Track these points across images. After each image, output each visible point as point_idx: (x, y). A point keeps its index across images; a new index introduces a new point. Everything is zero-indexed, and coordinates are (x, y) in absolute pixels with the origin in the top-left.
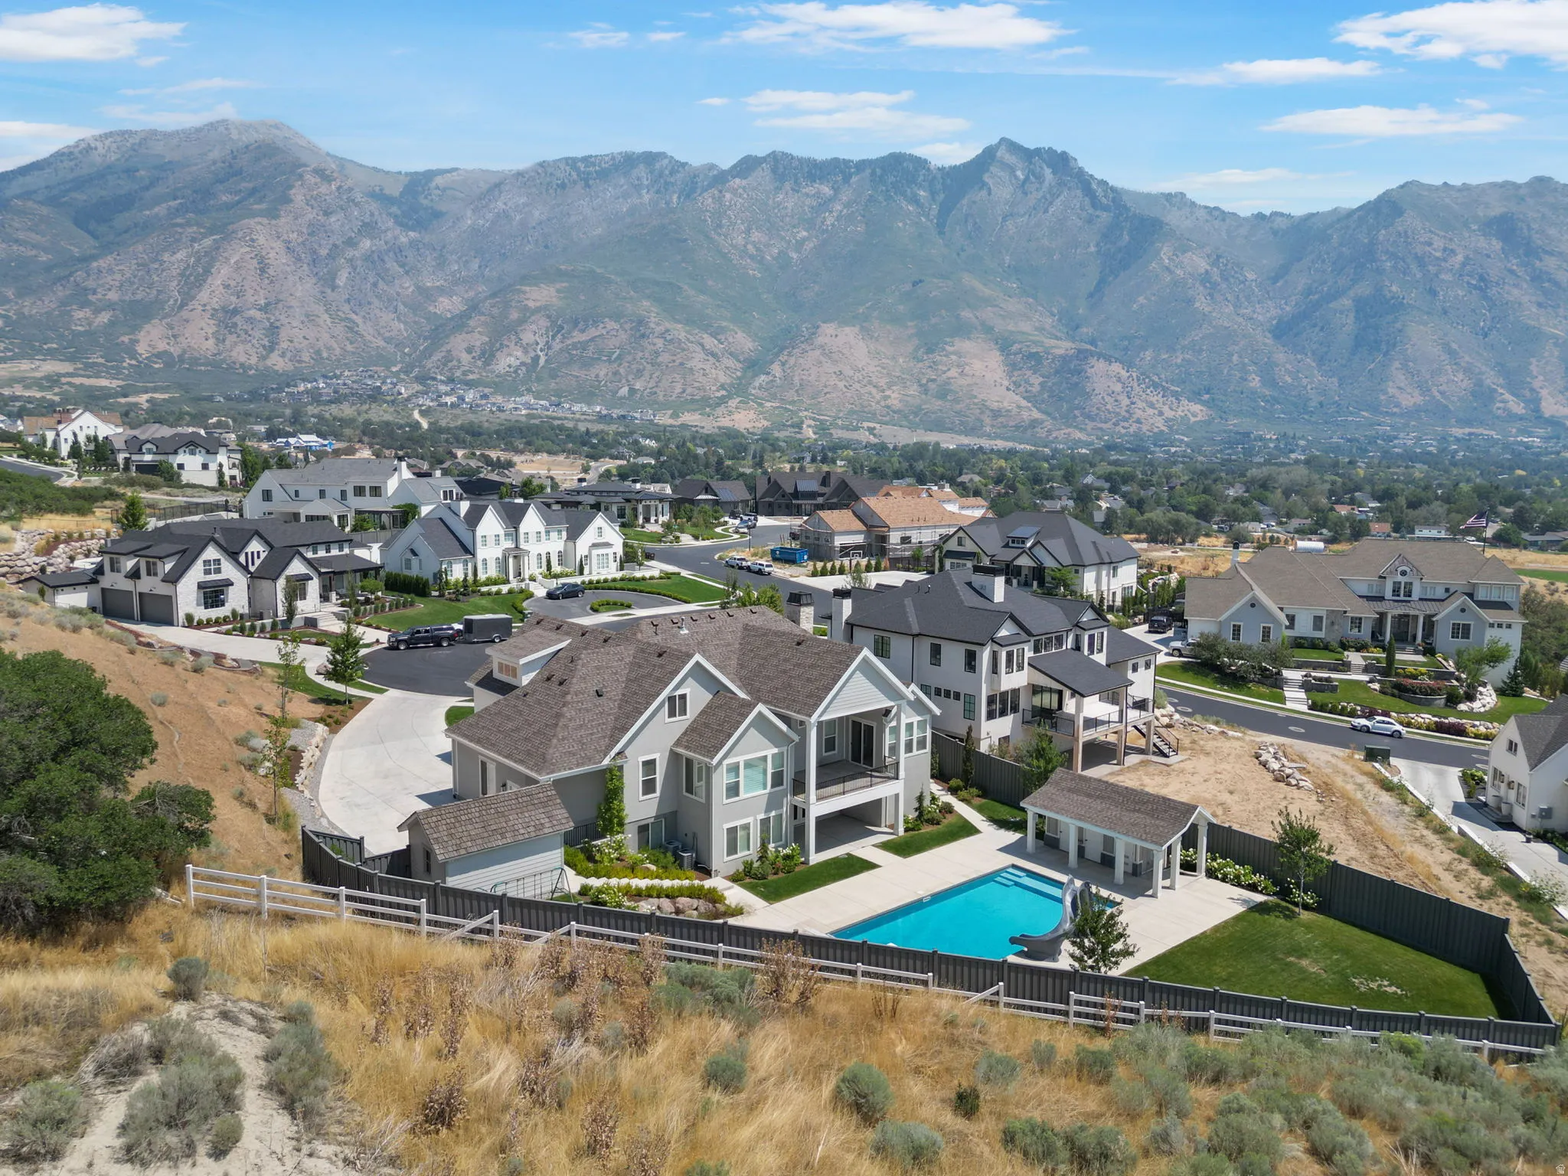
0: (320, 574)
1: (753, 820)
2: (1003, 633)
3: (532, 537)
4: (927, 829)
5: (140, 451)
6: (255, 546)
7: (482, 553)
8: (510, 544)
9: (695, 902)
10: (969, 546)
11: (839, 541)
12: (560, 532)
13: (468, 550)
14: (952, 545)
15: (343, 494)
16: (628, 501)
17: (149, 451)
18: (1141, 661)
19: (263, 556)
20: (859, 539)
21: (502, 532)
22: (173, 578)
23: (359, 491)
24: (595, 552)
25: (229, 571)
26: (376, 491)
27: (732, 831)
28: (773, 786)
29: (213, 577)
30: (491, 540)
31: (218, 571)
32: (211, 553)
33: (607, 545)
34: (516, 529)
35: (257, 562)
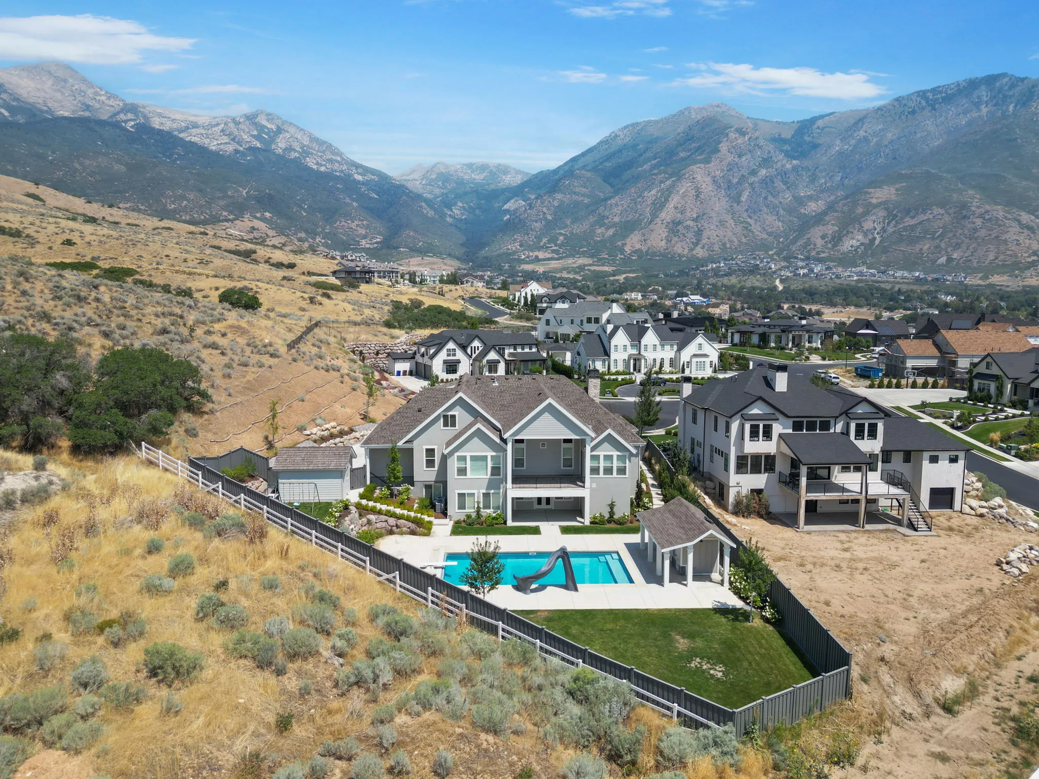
0: (506, 360)
1: (479, 492)
2: (755, 411)
3: (650, 348)
4: (613, 526)
6: (476, 343)
7: (613, 356)
8: (635, 352)
9: (410, 524)
10: (995, 370)
11: (910, 364)
12: (672, 346)
13: (607, 354)
15: (582, 321)
16: (783, 331)
19: (480, 349)
20: (933, 363)
21: (628, 344)
22: (432, 357)
23: (589, 320)
24: (695, 360)
25: (460, 355)
26: (597, 320)
27: (462, 496)
28: (492, 475)
29: (451, 358)
30: (621, 348)
31: (454, 355)
32: (451, 345)
33: (706, 356)
34: (640, 342)
35: (477, 352)
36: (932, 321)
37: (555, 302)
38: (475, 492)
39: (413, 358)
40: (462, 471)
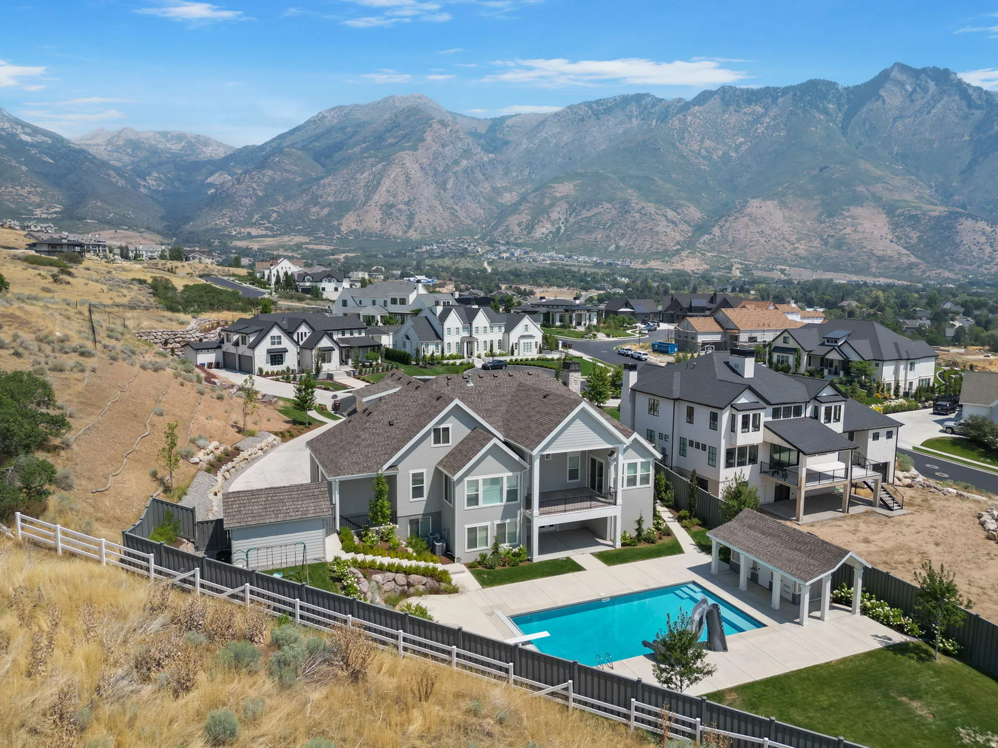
0: (340, 347)
1: (492, 524)
2: (742, 400)
3: (481, 330)
4: (643, 546)
5: (304, 281)
6: (303, 329)
7: (447, 339)
8: (466, 334)
9: (425, 580)
10: (792, 344)
11: (700, 339)
12: (500, 327)
13: (439, 337)
14: (780, 343)
15: (385, 302)
16: (567, 311)
17: (309, 280)
18: (883, 432)
19: (308, 335)
20: (717, 338)
21: (461, 326)
22: (253, 346)
23: (394, 301)
24: (522, 341)
25: (286, 343)
26: (403, 301)
27: (472, 531)
28: (508, 500)
29: (276, 346)
30: (453, 331)
31: (280, 343)
32: (275, 332)
33: (531, 337)
34: (471, 324)
35: (305, 339)
36: (676, 300)
37: (321, 281)
38: (488, 523)
39: (219, 347)
40: (473, 500)
